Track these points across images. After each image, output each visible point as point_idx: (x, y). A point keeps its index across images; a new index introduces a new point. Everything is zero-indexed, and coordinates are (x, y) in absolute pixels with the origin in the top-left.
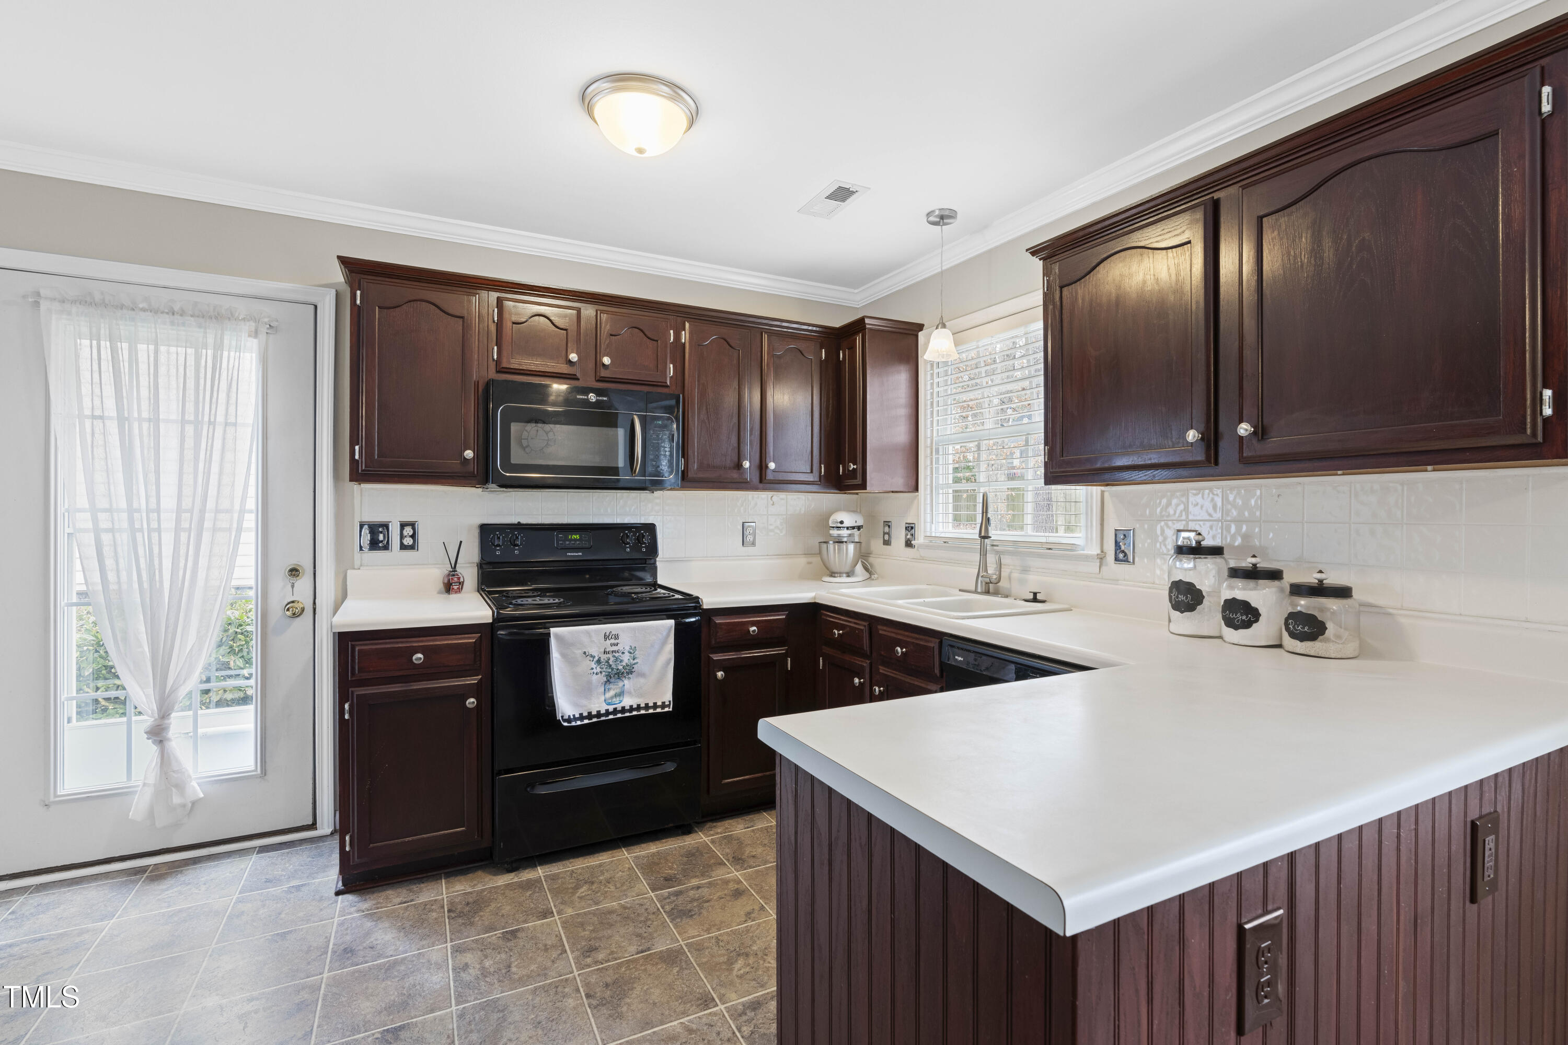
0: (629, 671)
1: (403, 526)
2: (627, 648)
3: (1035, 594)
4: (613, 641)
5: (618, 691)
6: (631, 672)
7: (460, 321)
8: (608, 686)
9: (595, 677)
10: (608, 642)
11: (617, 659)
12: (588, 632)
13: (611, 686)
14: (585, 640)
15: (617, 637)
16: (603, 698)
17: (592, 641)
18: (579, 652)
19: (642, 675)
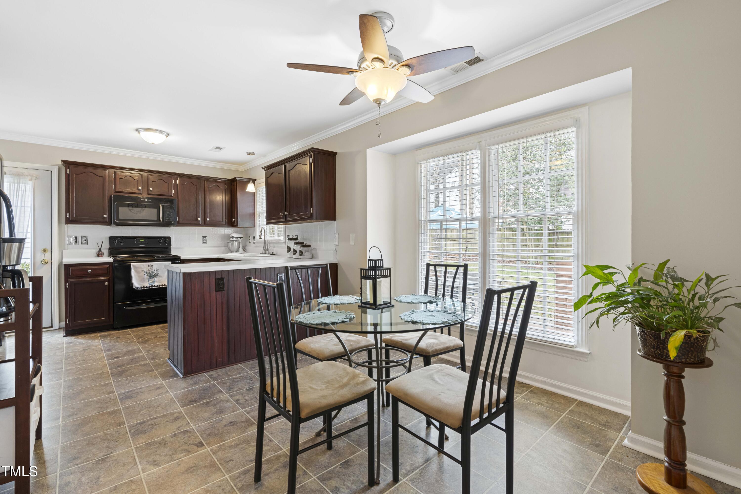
0: (156, 275)
1: (82, 237)
2: (156, 269)
3: (273, 253)
4: (151, 267)
5: (153, 281)
6: (157, 276)
7: (102, 178)
8: (150, 280)
9: (145, 277)
10: (150, 267)
11: (152, 272)
12: (143, 265)
13: (151, 279)
14: (142, 267)
15: (152, 266)
16: (148, 283)
17: (144, 267)
18: (140, 270)
19: (161, 277)
